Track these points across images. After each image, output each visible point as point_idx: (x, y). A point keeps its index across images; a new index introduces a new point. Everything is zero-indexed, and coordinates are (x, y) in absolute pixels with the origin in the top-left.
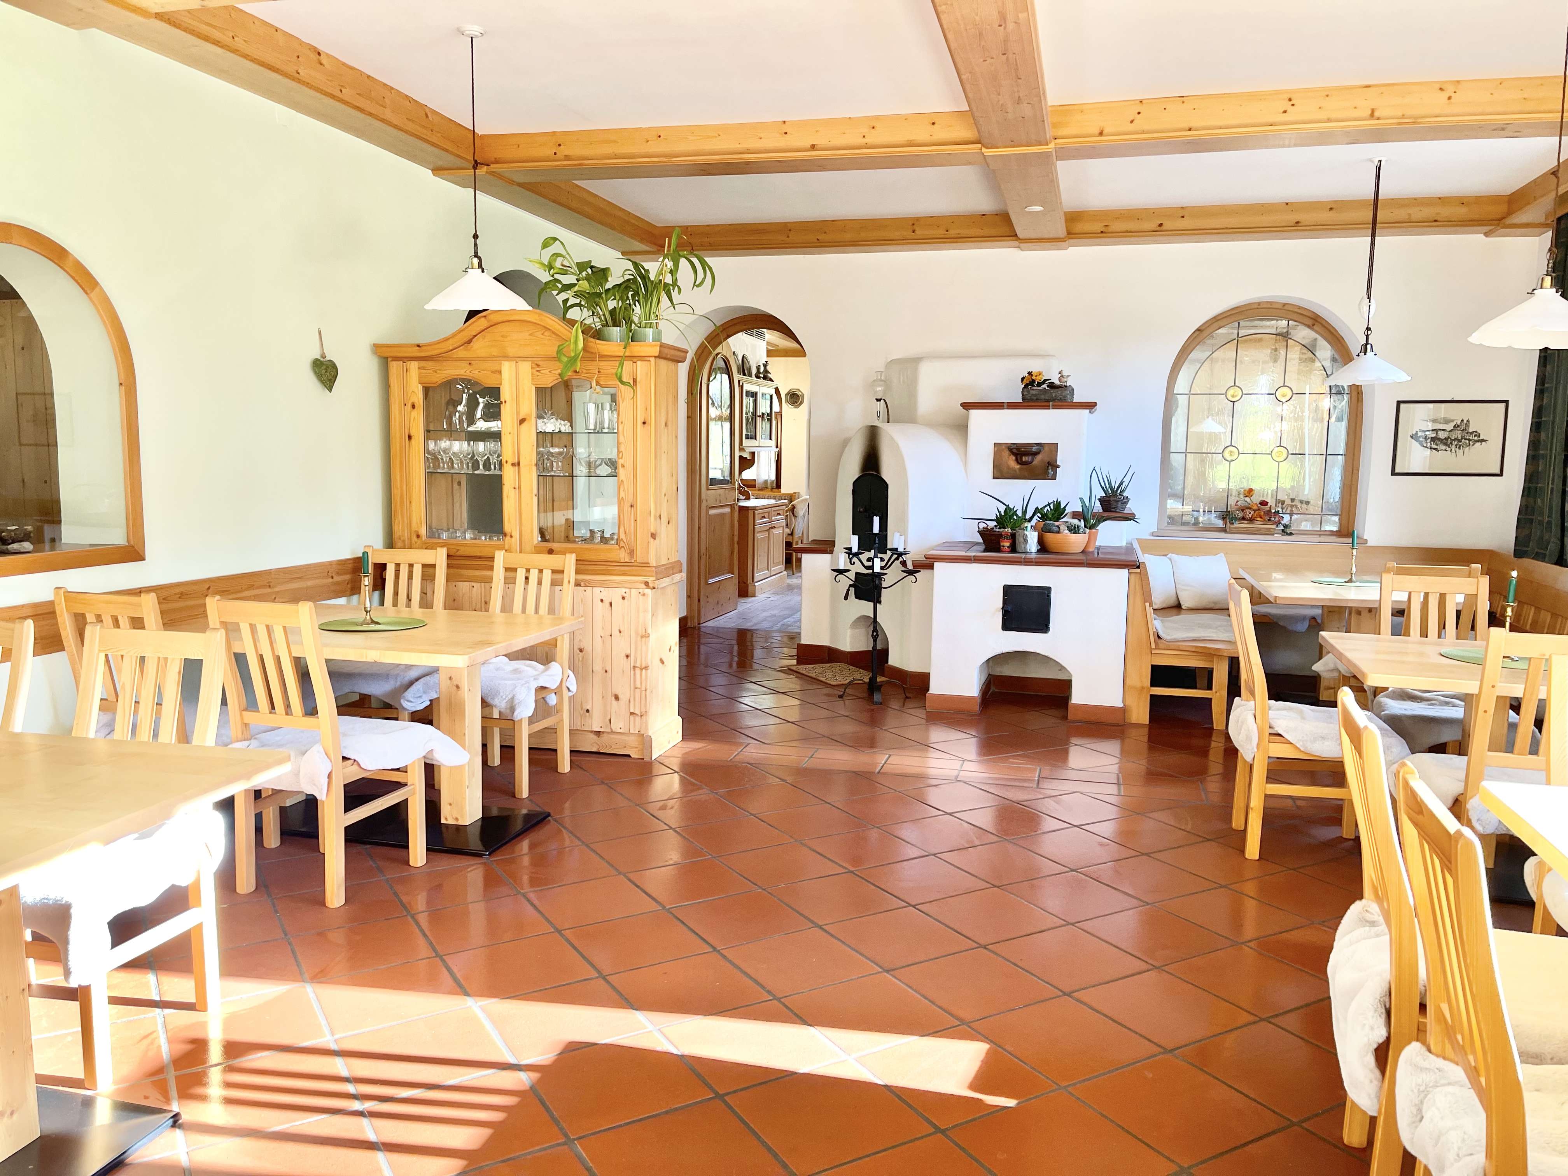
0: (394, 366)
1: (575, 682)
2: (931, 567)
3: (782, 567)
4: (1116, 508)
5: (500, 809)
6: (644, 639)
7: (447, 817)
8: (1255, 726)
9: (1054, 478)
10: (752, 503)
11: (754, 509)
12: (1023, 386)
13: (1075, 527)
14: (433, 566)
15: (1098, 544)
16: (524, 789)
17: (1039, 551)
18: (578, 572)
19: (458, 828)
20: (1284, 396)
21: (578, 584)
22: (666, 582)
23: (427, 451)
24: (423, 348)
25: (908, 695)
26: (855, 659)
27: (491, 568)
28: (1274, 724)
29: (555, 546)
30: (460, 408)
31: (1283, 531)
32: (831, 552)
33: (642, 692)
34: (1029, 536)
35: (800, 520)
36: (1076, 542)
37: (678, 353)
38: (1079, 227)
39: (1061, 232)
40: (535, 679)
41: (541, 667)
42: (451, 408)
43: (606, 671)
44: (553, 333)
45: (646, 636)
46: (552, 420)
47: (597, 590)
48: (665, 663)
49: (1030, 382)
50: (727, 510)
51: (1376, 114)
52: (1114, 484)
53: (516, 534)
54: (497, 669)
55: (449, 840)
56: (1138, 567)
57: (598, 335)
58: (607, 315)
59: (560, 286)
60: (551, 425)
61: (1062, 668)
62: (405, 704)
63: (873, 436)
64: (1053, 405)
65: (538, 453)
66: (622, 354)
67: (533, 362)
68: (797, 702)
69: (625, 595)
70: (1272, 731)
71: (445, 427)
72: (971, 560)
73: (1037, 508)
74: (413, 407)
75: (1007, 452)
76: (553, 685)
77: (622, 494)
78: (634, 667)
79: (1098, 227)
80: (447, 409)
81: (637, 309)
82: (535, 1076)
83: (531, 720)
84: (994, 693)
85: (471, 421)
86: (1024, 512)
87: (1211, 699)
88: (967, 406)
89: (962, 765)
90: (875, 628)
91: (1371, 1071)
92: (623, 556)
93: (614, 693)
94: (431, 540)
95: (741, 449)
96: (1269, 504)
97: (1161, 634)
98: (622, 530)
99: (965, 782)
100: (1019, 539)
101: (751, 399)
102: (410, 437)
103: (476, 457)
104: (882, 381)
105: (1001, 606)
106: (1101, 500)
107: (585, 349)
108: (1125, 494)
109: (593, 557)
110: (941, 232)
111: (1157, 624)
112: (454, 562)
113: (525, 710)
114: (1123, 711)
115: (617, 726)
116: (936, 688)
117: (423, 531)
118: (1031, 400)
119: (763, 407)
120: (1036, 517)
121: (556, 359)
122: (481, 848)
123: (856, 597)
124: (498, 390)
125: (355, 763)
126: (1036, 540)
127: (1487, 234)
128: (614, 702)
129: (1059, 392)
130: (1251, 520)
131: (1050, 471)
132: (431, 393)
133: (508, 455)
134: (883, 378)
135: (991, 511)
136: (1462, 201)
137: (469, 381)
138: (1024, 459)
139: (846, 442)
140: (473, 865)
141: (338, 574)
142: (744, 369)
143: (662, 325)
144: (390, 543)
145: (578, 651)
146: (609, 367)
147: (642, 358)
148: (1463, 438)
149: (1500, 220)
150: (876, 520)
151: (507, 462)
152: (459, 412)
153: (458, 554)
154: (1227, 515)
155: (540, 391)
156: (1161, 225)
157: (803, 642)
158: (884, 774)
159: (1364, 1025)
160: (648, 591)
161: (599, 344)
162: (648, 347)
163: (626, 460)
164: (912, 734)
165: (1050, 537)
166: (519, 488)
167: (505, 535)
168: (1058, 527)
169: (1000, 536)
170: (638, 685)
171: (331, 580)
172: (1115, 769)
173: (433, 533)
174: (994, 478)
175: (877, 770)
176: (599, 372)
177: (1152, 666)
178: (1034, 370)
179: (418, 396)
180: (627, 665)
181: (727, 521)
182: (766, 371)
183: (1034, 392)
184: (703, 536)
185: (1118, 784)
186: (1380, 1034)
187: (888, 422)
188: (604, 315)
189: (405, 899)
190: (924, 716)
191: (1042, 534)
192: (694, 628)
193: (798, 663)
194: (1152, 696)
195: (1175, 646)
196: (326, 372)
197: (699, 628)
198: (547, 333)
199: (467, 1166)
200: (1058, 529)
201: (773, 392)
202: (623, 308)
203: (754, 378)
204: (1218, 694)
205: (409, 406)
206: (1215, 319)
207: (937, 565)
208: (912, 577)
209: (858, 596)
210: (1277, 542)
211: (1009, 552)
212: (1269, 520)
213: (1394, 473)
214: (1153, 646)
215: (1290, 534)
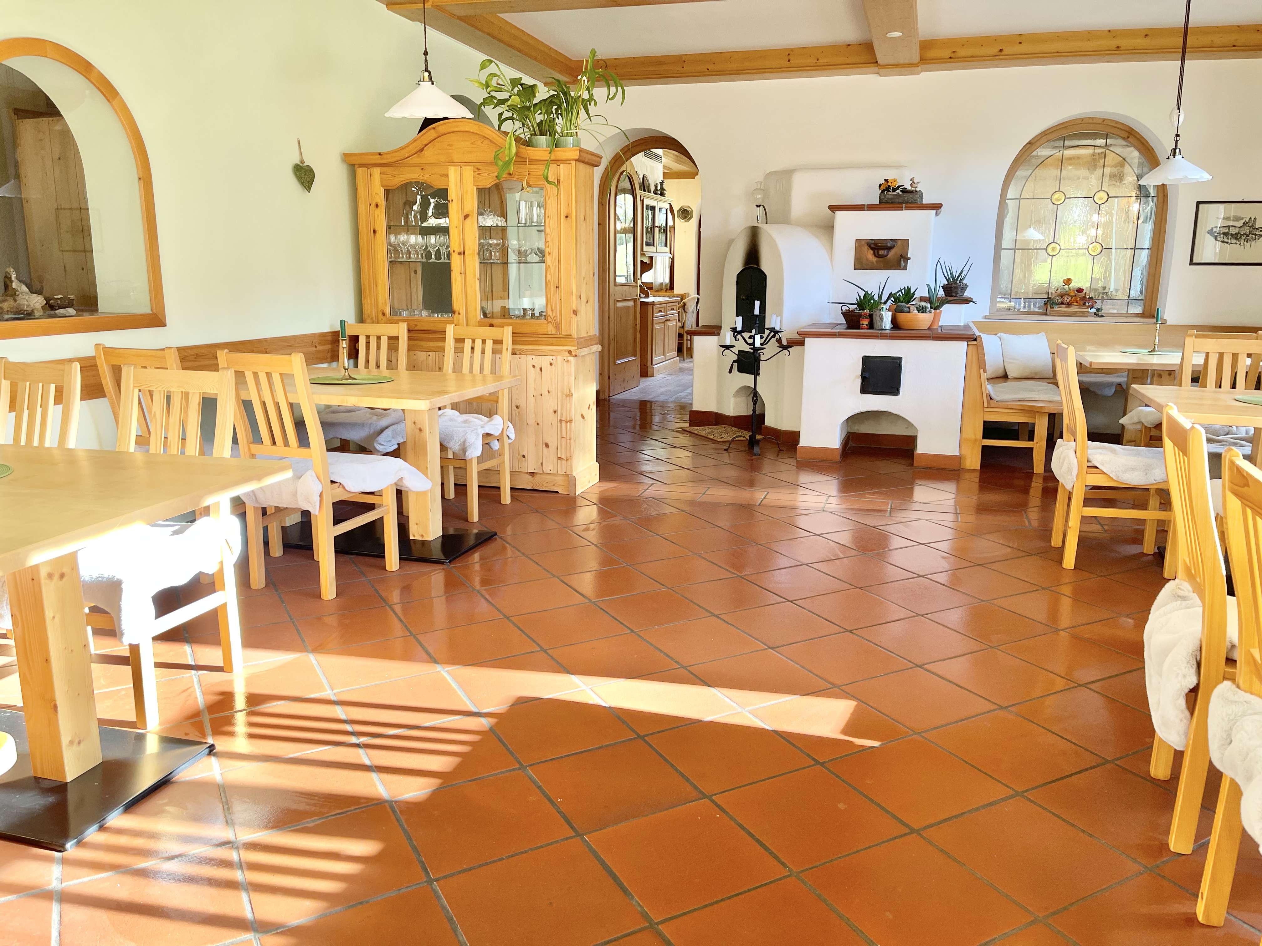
0: (360, 172)
1: (513, 431)
2: (802, 343)
3: (675, 353)
4: (957, 293)
5: (456, 529)
6: (568, 398)
7: (415, 534)
8: (1075, 461)
9: (905, 268)
10: (651, 299)
11: (653, 304)
12: (880, 191)
13: (923, 308)
14: (397, 338)
15: (940, 324)
16: (475, 517)
17: (892, 328)
18: (514, 343)
19: (424, 543)
20: (1101, 199)
21: (514, 353)
22: (585, 351)
23: (389, 244)
24: (383, 156)
25: (781, 448)
26: (737, 422)
27: (444, 340)
28: (1091, 458)
29: (494, 321)
30: (415, 208)
31: (1095, 313)
32: (718, 334)
33: (567, 441)
34: (884, 316)
35: (689, 315)
36: (924, 320)
37: (595, 158)
38: (931, 54)
39: (916, 58)
40: (481, 427)
41: (486, 419)
42: (407, 208)
43: (538, 424)
44: (491, 141)
45: (569, 395)
46: (490, 217)
47: (530, 358)
48: (585, 418)
49: (886, 188)
50: (631, 303)
52: (956, 274)
53: (463, 312)
54: (451, 420)
55: (417, 552)
56: (975, 340)
57: (528, 143)
58: (535, 126)
59: (496, 101)
60: (490, 221)
61: (909, 425)
62: (378, 447)
63: (754, 235)
64: (906, 207)
65: (480, 244)
66: (548, 158)
67: (474, 166)
68: (690, 454)
69: (552, 362)
70: (1090, 464)
71: (403, 224)
72: (836, 335)
73: (891, 293)
74: (377, 206)
75: (866, 248)
76: (497, 433)
77: (549, 277)
78: (561, 420)
79: (947, 53)
80: (404, 208)
81: (559, 121)
82: (493, 721)
83: (480, 460)
84: (852, 447)
85: (424, 218)
86: (880, 297)
87: (1032, 448)
88: (834, 208)
89: (827, 500)
90: (755, 396)
91: (1182, 711)
92: (551, 329)
93: (544, 442)
94: (394, 317)
95: (643, 254)
96: (1084, 291)
97: (993, 396)
98: (549, 307)
99: (830, 512)
100: (876, 318)
101: (650, 212)
102: (375, 232)
103: (429, 248)
104: (761, 189)
105: (860, 373)
106: (945, 288)
107: (517, 154)
108: (964, 282)
109: (526, 330)
110: (811, 61)
111: (989, 388)
112: (413, 335)
113: (475, 451)
114: (959, 459)
115: (547, 468)
116: (804, 442)
117: (388, 310)
118: (887, 203)
119: (660, 220)
120: (890, 301)
121: (493, 163)
122: (442, 557)
123: (739, 371)
124: (446, 191)
125: (341, 486)
126: (890, 319)
128: (545, 449)
129: (911, 195)
130: (1069, 305)
131: (902, 262)
132: (391, 194)
133: (455, 246)
134: (762, 187)
135: (852, 296)
137: (422, 184)
138: (881, 252)
139: (731, 242)
140: (436, 570)
141: (320, 343)
142: (644, 186)
143: (581, 134)
144: (361, 319)
145: (516, 408)
146: (538, 170)
147: (564, 161)
148: (1249, 232)
150: (757, 304)
151: (454, 251)
152: (414, 211)
153: (417, 328)
154: (1048, 301)
155: (480, 191)
156: (1001, 50)
157: (694, 409)
158: (765, 506)
159: (1178, 674)
160: (571, 359)
161: (529, 150)
162: (569, 151)
163: (552, 248)
164: (783, 476)
165: (901, 317)
166: (465, 273)
167: (454, 312)
168: (909, 308)
169: (860, 316)
170: (564, 435)
171: (314, 349)
172: (952, 502)
173: (395, 311)
174: (855, 269)
175: (758, 504)
176: (529, 174)
177: (984, 422)
178: (890, 178)
179: (380, 197)
180: (555, 419)
181: (632, 311)
182: (662, 189)
183: (889, 197)
184: (612, 325)
185: (956, 513)
186: (1192, 681)
187: (767, 223)
188: (533, 126)
189: (383, 594)
190: (795, 465)
191: (895, 314)
192: (605, 400)
193: (690, 426)
194: (984, 447)
195: (1004, 406)
196: (305, 175)
197: (609, 400)
198: (486, 142)
199: (442, 784)
201: (668, 207)
202: (548, 121)
203: (652, 194)
204: (1038, 444)
205: (373, 205)
206: (1044, 134)
207: (807, 340)
208: (786, 352)
209: (740, 370)
210: (1091, 322)
211: (867, 329)
212: (1084, 304)
213: (1191, 263)
214: (986, 405)
215: (1102, 316)
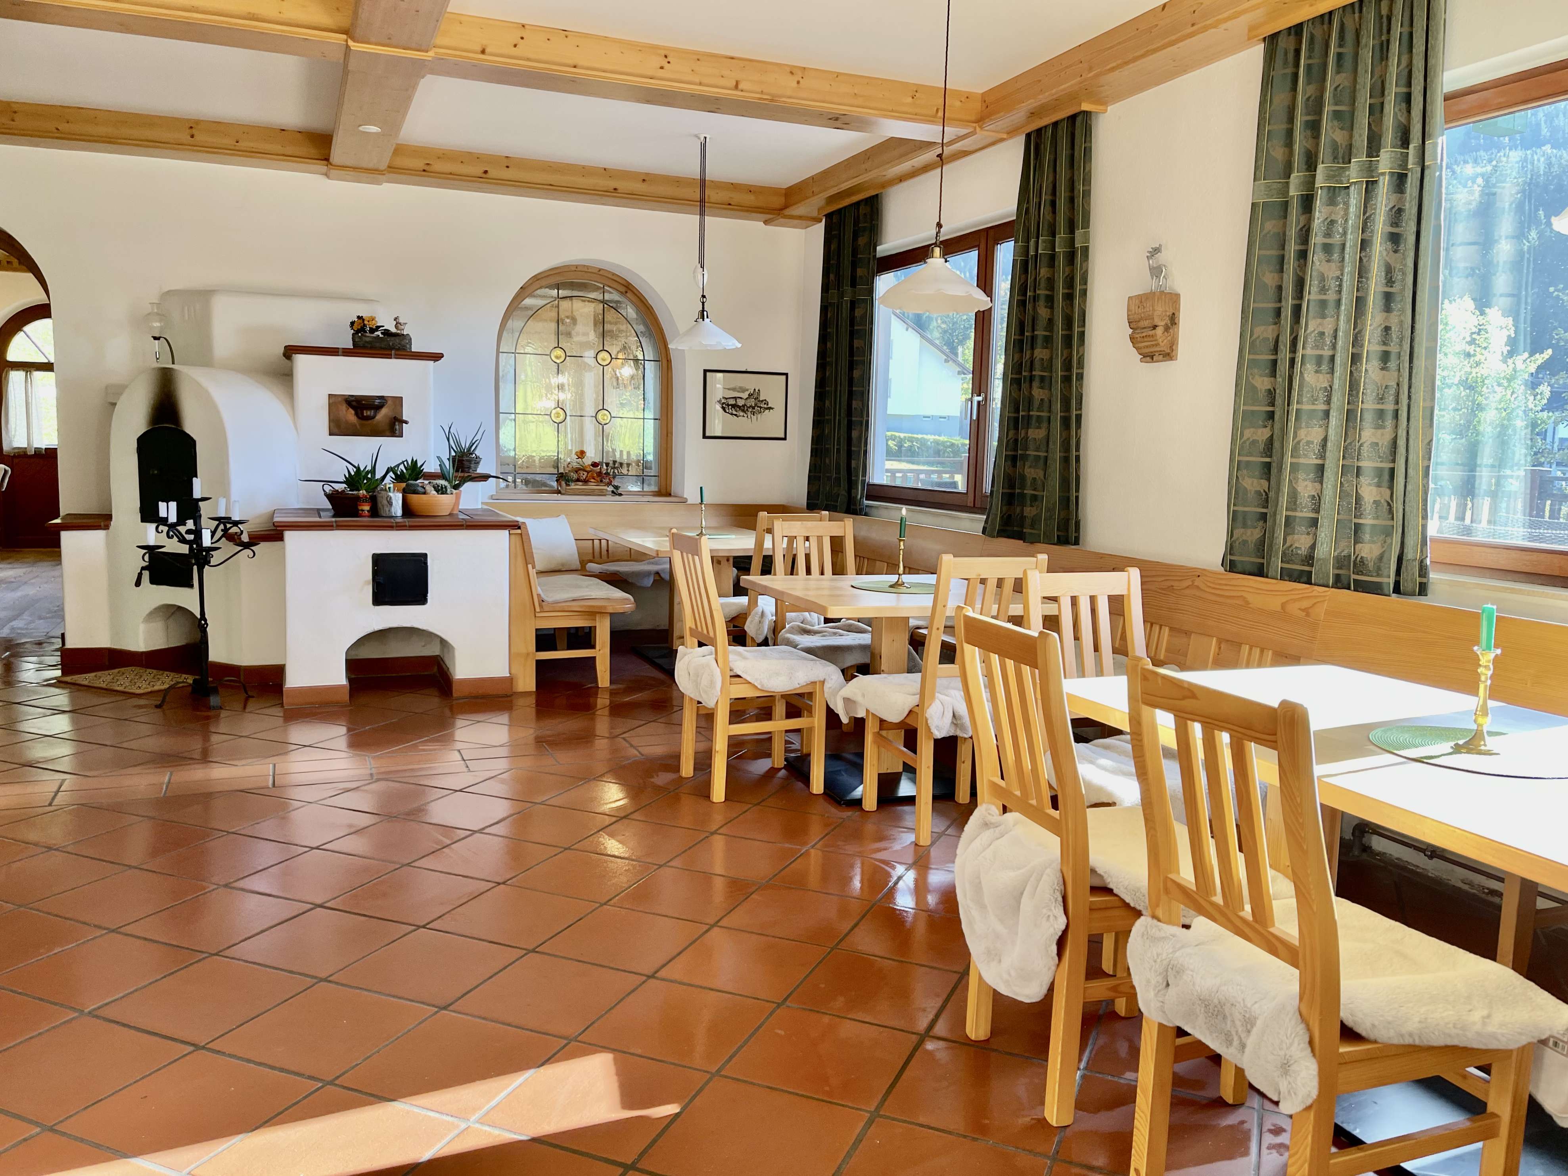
2: (278, 538)
4: (469, 468)
8: (718, 670)
9: (401, 435)
12: (353, 331)
13: (441, 487)
17: (404, 515)
20: (604, 359)
25: (250, 693)
26: (155, 660)
28: (733, 667)
31: (613, 492)
32: (107, 527)
34: (393, 498)
36: (446, 503)
38: (401, 162)
39: (384, 164)
49: (361, 328)
51: (740, 86)
56: (519, 528)
61: (443, 643)
63: (166, 380)
70: (732, 674)
72: (322, 526)
73: (387, 468)
75: (344, 407)
79: (420, 164)
86: (375, 472)
87: (595, 658)
88: (290, 351)
96: (599, 466)
97: (545, 596)
100: (378, 502)
104: (158, 314)
105: (374, 577)
106: (452, 460)
108: (476, 454)
111: (538, 587)
114: (509, 681)
116: (294, 680)
118: (364, 347)
120: (391, 477)
123: (153, 583)
126: (400, 503)
127: (766, 222)
129: (397, 340)
130: (586, 482)
131: (396, 427)
134: (159, 312)
135: (339, 472)
136: (750, 189)
138: (366, 413)
148: (756, 405)
149: (781, 209)
154: (560, 477)
156: (486, 172)
165: (414, 498)
168: (421, 487)
169: (357, 499)
174: (331, 434)
178: (363, 315)
183: (368, 339)
190: (281, 714)
191: (407, 496)
194: (539, 662)
195: (558, 608)
200: (423, 490)
204: (602, 651)
206: (536, 278)
207: (288, 535)
208: (247, 552)
209: (153, 581)
210: (610, 501)
211: (369, 517)
212: (601, 481)
213: (705, 437)
214: (538, 610)
215: (620, 495)
